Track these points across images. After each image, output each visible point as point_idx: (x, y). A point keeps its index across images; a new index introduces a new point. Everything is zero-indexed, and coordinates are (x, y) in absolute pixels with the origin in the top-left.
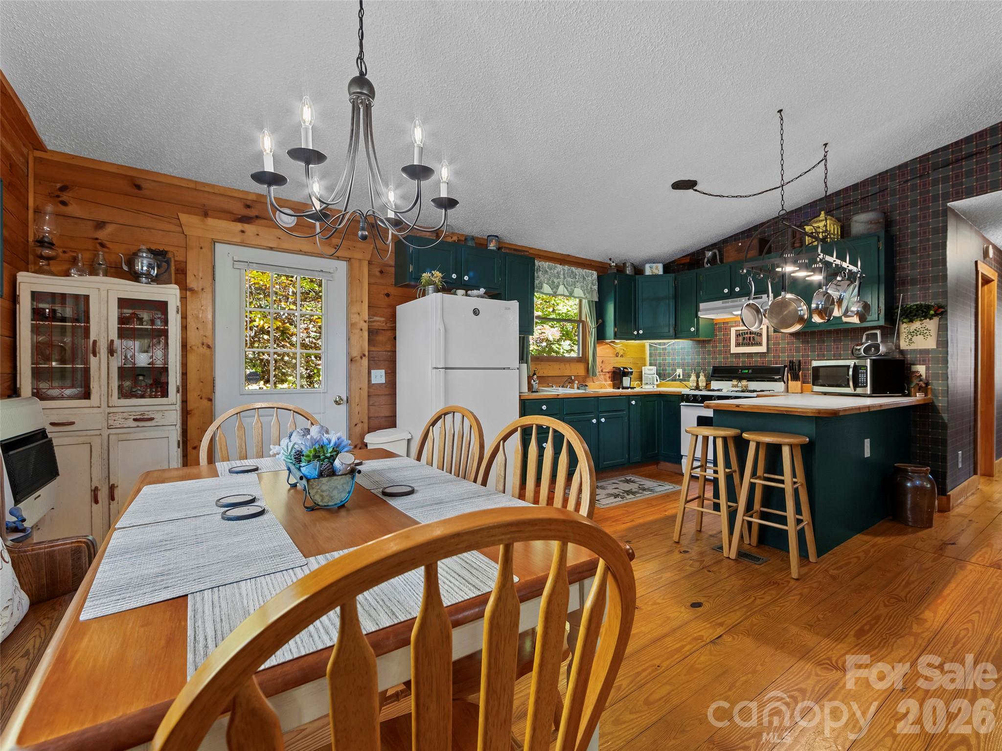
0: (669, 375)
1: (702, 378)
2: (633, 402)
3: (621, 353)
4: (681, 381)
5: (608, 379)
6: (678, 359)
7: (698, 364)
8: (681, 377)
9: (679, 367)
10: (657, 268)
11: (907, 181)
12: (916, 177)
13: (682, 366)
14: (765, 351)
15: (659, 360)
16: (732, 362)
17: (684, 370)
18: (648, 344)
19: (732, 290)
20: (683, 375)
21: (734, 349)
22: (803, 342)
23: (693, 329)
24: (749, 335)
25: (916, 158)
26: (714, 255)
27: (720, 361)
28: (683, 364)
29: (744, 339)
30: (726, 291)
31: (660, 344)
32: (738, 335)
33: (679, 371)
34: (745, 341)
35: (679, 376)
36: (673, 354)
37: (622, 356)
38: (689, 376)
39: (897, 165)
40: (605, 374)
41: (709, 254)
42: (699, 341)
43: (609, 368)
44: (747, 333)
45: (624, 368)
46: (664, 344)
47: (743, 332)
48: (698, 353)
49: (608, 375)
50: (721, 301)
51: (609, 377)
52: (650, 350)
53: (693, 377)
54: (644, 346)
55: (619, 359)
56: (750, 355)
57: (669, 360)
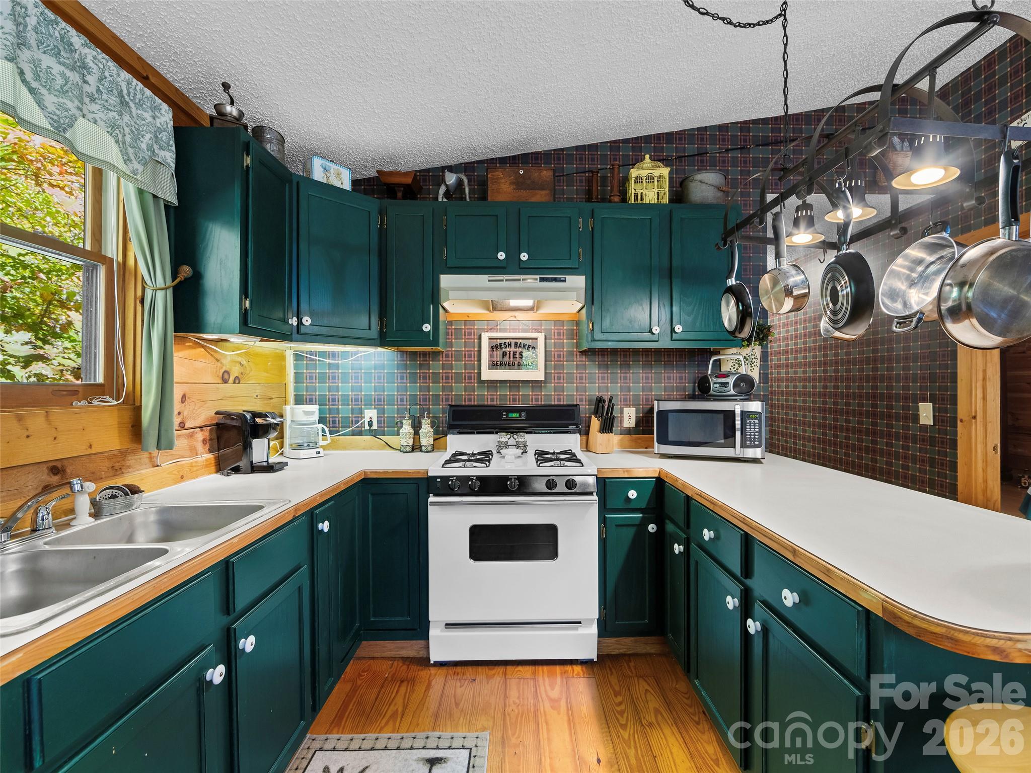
0: (346, 423)
1: (426, 428)
2: (325, 526)
3: (235, 372)
4: (374, 434)
5: (200, 447)
6: (368, 389)
7: (413, 400)
8: (375, 427)
9: (369, 405)
10: (338, 176)
11: (727, 150)
12: (737, 149)
13: (378, 403)
14: (542, 377)
15: (321, 390)
16: (482, 397)
17: (381, 412)
18: (292, 352)
19: (513, 257)
20: (379, 422)
21: (488, 374)
22: (599, 367)
23: (427, 328)
24: (513, 349)
25: (737, 123)
26: (460, 183)
27: (460, 393)
28: (379, 400)
29: (504, 354)
30: (501, 256)
31: (322, 354)
32: (494, 348)
33: (370, 414)
34: (506, 359)
35: (370, 424)
36: (357, 378)
37: (237, 380)
38: (399, 425)
39: (718, 124)
40: (191, 436)
41: (451, 179)
42: (414, 355)
43: (204, 414)
44: (510, 345)
45: (255, 415)
46: (333, 355)
47: (503, 341)
48: (413, 378)
49: (200, 436)
50: (486, 277)
51: (204, 441)
52: (296, 366)
53: (407, 428)
54: (282, 357)
55: (230, 386)
56: (515, 385)
57: (345, 389)
